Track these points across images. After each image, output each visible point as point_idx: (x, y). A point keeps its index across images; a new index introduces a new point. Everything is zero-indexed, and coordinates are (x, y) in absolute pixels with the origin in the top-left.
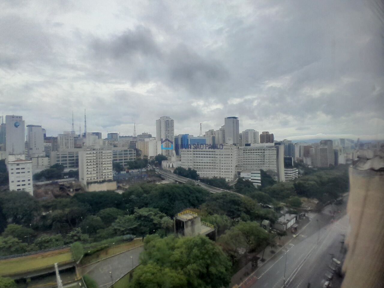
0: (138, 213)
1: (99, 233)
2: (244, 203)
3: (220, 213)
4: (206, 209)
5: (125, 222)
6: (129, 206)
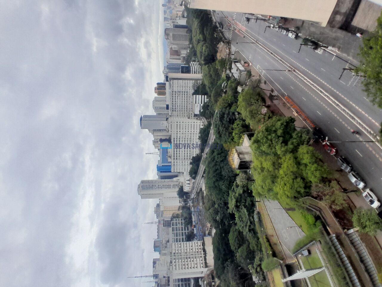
0: (233, 209)
1: (253, 247)
2: (222, 109)
3: (232, 131)
4: (229, 143)
5: (242, 221)
6: (227, 222)
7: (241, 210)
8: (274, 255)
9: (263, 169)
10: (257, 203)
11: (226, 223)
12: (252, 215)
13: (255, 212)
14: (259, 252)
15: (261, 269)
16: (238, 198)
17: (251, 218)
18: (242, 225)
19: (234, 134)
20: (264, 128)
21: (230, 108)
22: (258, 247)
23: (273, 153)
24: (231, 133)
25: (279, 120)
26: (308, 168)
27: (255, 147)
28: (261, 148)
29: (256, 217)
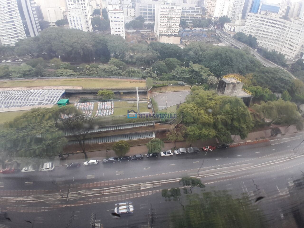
0: (192, 68)
1: (163, 75)
2: (293, 84)
3: (263, 86)
4: (252, 78)
5: (181, 73)
7: (189, 74)
8: (154, 87)
9: (211, 99)
10: (190, 86)
12: (184, 80)
13: (184, 83)
14: (159, 78)
15: (149, 76)
16: (199, 74)
17: (182, 79)
18: (178, 72)
19: (258, 87)
20: (246, 113)
21: (288, 90)
22: (162, 78)
23: (221, 113)
24: (261, 85)
25: (247, 127)
26: (198, 130)
27: (232, 100)
28: (228, 103)
29: (181, 82)
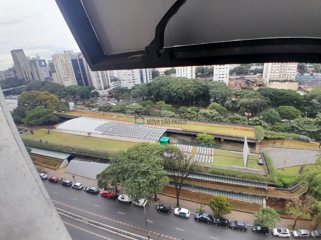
6: (308, 109)
7: (316, 126)
8: (266, 138)
10: (319, 144)
11: (307, 107)
13: (310, 139)
17: (305, 133)
18: (300, 122)
22: (276, 128)
29: (305, 137)
